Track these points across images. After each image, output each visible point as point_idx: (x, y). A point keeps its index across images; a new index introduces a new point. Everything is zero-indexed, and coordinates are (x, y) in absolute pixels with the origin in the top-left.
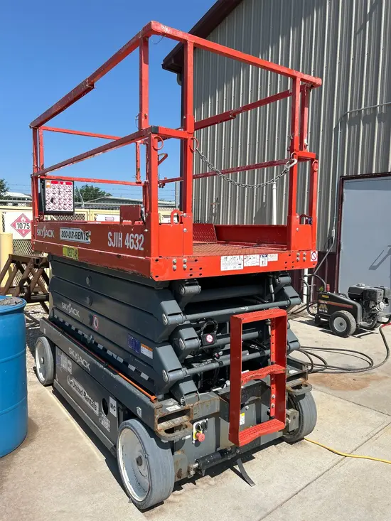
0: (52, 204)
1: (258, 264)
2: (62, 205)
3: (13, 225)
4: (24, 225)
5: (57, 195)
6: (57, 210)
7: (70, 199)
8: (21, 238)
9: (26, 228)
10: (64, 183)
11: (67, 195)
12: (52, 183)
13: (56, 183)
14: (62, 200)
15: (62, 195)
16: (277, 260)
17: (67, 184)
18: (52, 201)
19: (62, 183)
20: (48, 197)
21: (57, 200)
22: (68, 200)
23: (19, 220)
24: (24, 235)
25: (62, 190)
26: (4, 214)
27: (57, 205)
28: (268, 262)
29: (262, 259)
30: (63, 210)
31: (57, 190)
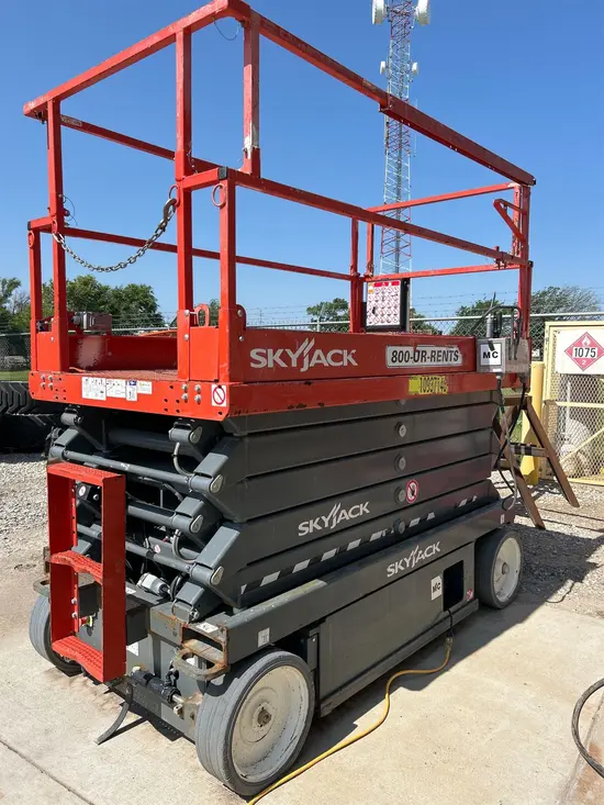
0: (373, 316)
1: (123, 396)
2: (386, 316)
3: (569, 351)
4: (585, 351)
5: (380, 302)
6: (380, 324)
7: (395, 307)
8: (580, 372)
9: (589, 356)
10: (390, 284)
11: (393, 301)
12: (376, 285)
13: (380, 285)
14: (386, 309)
15: (386, 302)
16: (150, 393)
17: (393, 284)
18: (373, 312)
19: (387, 284)
20: (369, 308)
21: (380, 309)
22: (393, 308)
23: (579, 343)
24: (583, 368)
25: (387, 295)
26: (557, 334)
27: (379, 317)
28: (139, 395)
29: (129, 388)
30: (386, 324)
31: (381, 294)
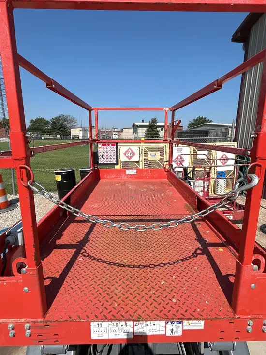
0: (102, 159)
1: (161, 333)
2: (109, 159)
5: (105, 153)
6: (106, 163)
7: (114, 155)
9: (131, 155)
10: (110, 145)
11: (112, 153)
12: (103, 145)
13: (105, 145)
14: (109, 156)
15: (109, 153)
16: (202, 328)
17: (112, 145)
18: (102, 157)
19: (109, 145)
20: (100, 155)
21: (106, 156)
22: (112, 156)
23: (127, 151)
24: (129, 159)
25: (109, 149)
26: (120, 148)
27: (106, 159)
29: (171, 327)
30: (109, 163)
31: (105, 149)
